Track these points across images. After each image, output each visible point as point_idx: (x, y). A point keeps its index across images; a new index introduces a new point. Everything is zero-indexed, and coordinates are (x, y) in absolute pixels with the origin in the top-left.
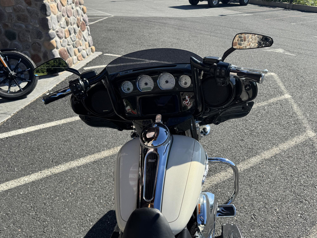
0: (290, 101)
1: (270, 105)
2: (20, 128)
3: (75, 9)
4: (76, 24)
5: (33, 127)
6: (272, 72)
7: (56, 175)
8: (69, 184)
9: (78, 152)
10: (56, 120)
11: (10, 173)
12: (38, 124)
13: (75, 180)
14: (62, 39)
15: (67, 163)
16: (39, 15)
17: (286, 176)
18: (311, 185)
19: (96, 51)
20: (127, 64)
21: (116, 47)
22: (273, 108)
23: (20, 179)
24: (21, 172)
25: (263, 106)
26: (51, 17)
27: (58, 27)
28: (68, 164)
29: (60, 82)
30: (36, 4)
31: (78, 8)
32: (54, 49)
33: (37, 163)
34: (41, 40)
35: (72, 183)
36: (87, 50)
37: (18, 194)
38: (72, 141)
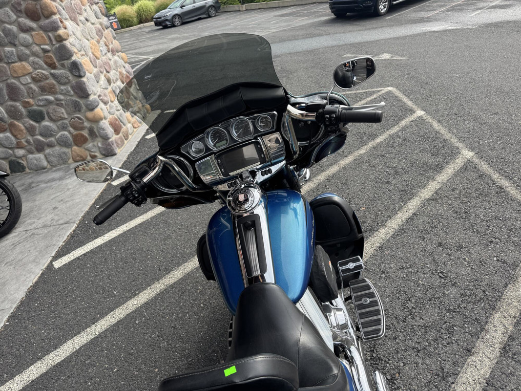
0: (425, 118)
1: (403, 129)
2: (96, 238)
3: (113, 60)
4: (119, 80)
5: (114, 231)
7: (172, 286)
8: (195, 294)
9: (187, 249)
10: (140, 215)
11: (110, 299)
12: (118, 226)
13: (200, 286)
14: (108, 105)
15: (180, 267)
16: (71, 78)
17: (460, 214)
18: (493, 218)
19: (152, 110)
22: (408, 132)
23: (127, 303)
24: (124, 294)
25: (396, 133)
26: (87, 78)
27: (99, 89)
28: (182, 268)
29: (122, 163)
30: (63, 65)
31: (116, 57)
32: (102, 121)
33: (140, 277)
34: (81, 112)
35: (198, 291)
37: (132, 325)
38: (174, 237)
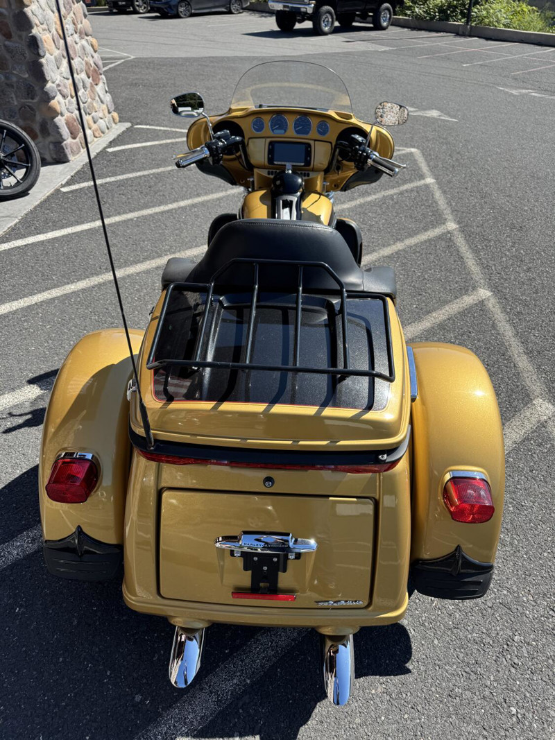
3: (79, 44)
4: (84, 71)
6: (414, 147)
9: (131, 257)
11: (48, 281)
12: (64, 228)
14: (67, 99)
16: (27, 55)
19: (120, 121)
20: (177, 140)
21: (153, 113)
22: (405, 196)
23: (64, 287)
24: (62, 280)
26: (47, 60)
27: (59, 76)
29: (75, 171)
30: (20, 37)
31: (84, 42)
32: (57, 116)
34: (35, 101)
36: (106, 119)
